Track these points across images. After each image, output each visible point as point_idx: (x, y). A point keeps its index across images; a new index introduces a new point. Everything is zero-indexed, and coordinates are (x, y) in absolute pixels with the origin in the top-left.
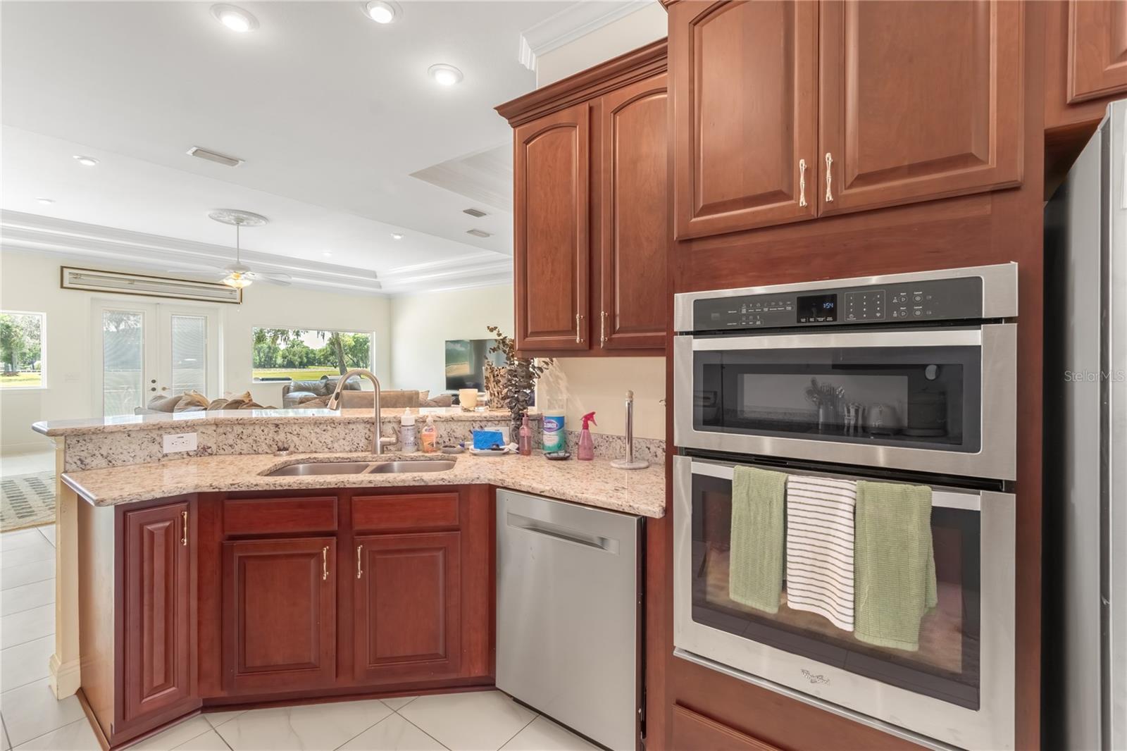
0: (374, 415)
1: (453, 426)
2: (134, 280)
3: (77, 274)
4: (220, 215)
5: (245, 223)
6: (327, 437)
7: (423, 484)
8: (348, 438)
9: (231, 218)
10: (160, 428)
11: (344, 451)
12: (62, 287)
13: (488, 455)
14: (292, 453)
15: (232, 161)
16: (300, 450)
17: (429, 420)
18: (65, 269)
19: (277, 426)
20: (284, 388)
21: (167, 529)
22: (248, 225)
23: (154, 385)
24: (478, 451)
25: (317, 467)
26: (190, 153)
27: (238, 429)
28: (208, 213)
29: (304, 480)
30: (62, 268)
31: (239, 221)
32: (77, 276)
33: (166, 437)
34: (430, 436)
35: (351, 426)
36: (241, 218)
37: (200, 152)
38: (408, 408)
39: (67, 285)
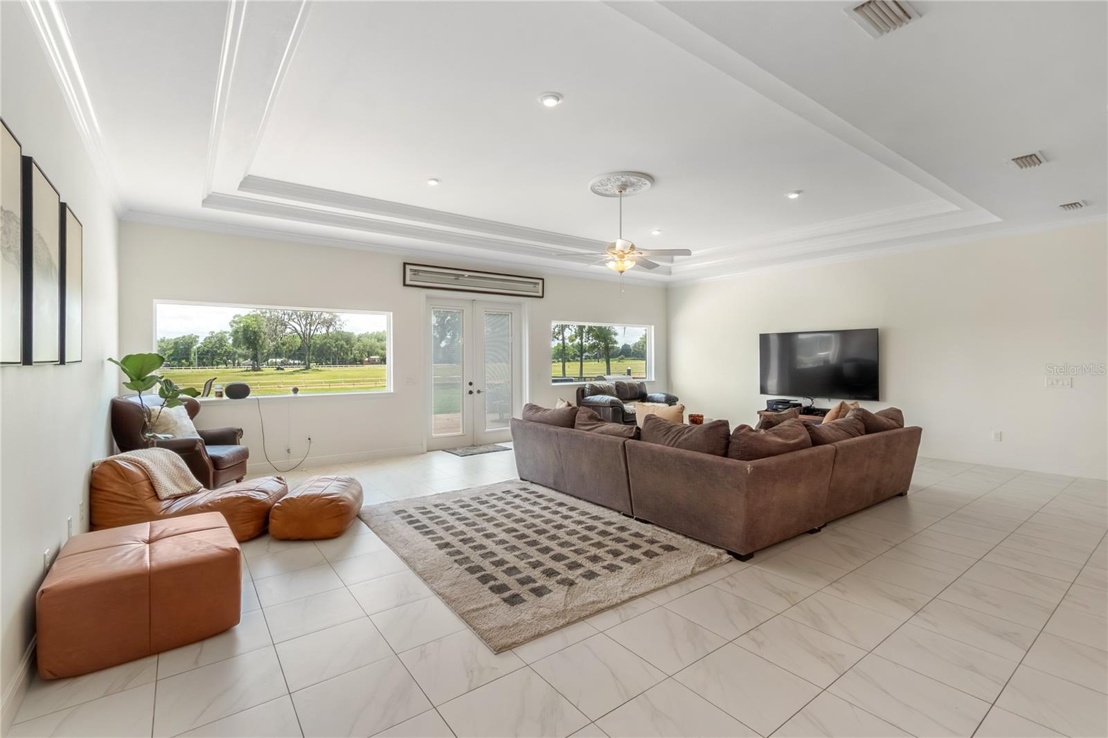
2: (459, 275)
3: (416, 271)
12: (405, 285)
18: (407, 266)
20: (578, 390)
23: (471, 388)
30: (405, 264)
32: (415, 272)
39: (408, 282)
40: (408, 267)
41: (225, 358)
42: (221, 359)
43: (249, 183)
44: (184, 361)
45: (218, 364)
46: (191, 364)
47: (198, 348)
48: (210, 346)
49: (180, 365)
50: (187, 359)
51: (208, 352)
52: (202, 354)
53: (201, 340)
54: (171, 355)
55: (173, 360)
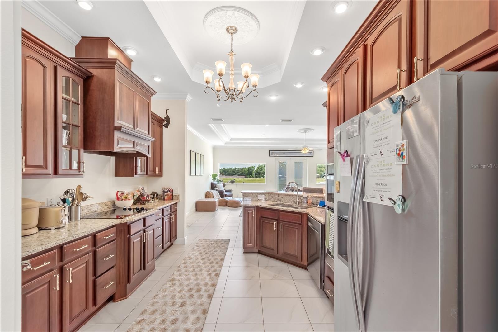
0: (296, 194)
1: (317, 199)
2: (285, 152)
3: (272, 152)
4: (300, 131)
5: (307, 131)
6: (288, 199)
7: (293, 211)
8: (293, 200)
9: (303, 131)
10: (258, 193)
11: (292, 203)
13: (321, 208)
14: (281, 202)
15: (290, 121)
16: (283, 201)
17: (310, 196)
19: (279, 195)
21: (251, 213)
22: (309, 132)
24: (320, 207)
25: (284, 206)
26: (281, 121)
27: (272, 195)
28: (297, 131)
29: (280, 208)
31: (305, 132)
33: (259, 195)
34: (310, 201)
35: (293, 197)
36: (306, 131)
37: (283, 120)
38: (305, 193)
39: (270, 155)
40: (270, 151)
41: (263, 175)
42: (262, 175)
43: (232, 139)
44: (251, 176)
45: (261, 177)
46: (253, 177)
47: (255, 171)
48: (258, 170)
49: (250, 177)
50: (252, 175)
51: (258, 172)
52: (256, 173)
53: (256, 168)
54: (247, 173)
55: (248, 175)
